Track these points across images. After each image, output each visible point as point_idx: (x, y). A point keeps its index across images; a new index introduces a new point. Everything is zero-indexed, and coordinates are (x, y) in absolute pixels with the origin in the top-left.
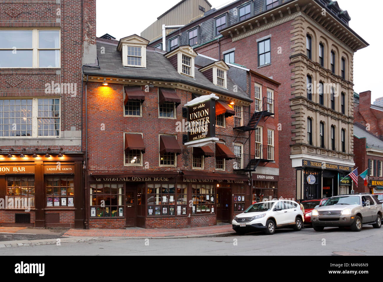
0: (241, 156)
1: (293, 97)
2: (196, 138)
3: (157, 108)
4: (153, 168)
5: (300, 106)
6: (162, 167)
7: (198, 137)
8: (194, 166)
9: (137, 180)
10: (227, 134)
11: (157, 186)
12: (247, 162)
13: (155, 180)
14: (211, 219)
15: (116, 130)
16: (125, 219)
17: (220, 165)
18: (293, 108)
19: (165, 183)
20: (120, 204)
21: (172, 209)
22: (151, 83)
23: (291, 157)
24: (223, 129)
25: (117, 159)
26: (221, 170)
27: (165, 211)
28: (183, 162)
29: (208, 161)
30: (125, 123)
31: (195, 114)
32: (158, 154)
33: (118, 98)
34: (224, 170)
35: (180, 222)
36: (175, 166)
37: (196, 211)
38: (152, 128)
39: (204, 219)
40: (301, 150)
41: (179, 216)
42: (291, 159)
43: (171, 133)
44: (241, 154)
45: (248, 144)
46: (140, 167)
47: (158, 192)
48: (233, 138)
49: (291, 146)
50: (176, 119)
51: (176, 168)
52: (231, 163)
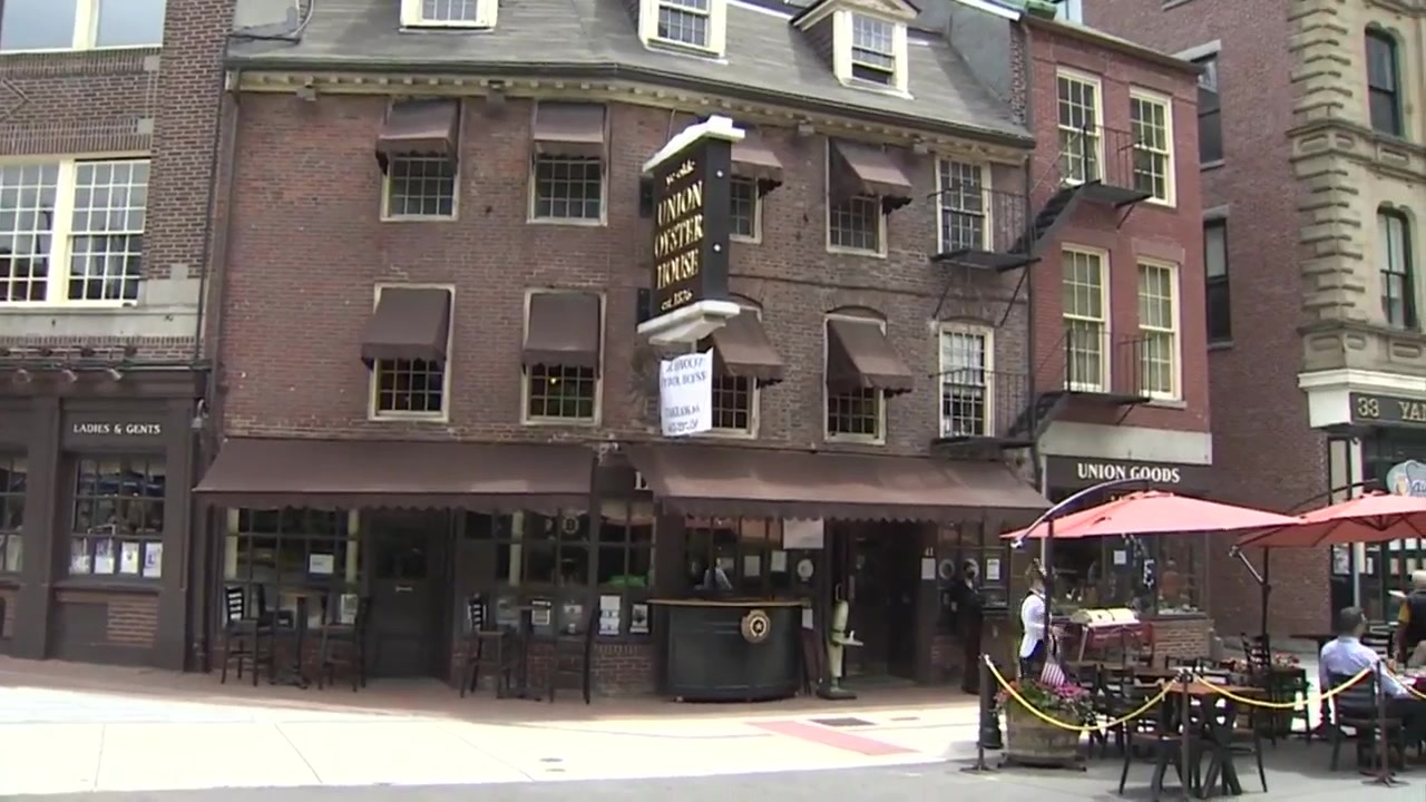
0: (982, 380)
1: (1299, 121)
3: (525, 184)
4: (492, 431)
5: (1326, 158)
6: (534, 427)
10: (894, 283)
12: (1018, 406)
15: (345, 275)
17: (856, 421)
18: (1303, 169)
20: (350, 575)
22: (495, 86)
23: (1306, 380)
24: (876, 263)
25: (342, 391)
26: (869, 442)
28: (637, 408)
29: (784, 400)
30: (384, 247)
32: (519, 373)
33: (363, 149)
34: (881, 442)
35: (615, 666)
36: (593, 421)
38: (494, 263)
40: (1343, 350)
41: (609, 641)
42: (1305, 393)
43: (578, 284)
44: (982, 372)
45: (1022, 327)
46: (437, 424)
47: (516, 531)
48: (927, 299)
49: (1302, 332)
50: (606, 224)
51: (598, 430)
52: (920, 408)
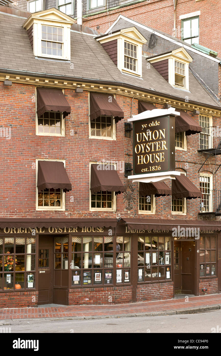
0: (209, 193)
2: (146, 170)
3: (88, 124)
6: (94, 212)
7: (149, 169)
8: (140, 209)
9: (56, 232)
10: (189, 159)
11: (87, 241)
13: (83, 231)
14: (166, 288)
15: (25, 155)
16: (37, 292)
17: (178, 207)
19: (98, 235)
20: (29, 268)
21: (108, 275)
22: (79, 86)
24: (184, 153)
25: (26, 200)
26: (180, 214)
27: (98, 277)
28: (125, 204)
29: (162, 201)
30: (39, 145)
31: (144, 134)
32: (89, 193)
33: (28, 106)
34: (185, 214)
35: (121, 294)
36: (113, 209)
37: (143, 276)
38: (78, 153)
39: (156, 289)
41: (119, 285)
44: (209, 190)
45: (220, 174)
46: (61, 211)
47: (87, 249)
48: (197, 165)
50: (115, 140)
51: (116, 212)
52: (195, 203)
